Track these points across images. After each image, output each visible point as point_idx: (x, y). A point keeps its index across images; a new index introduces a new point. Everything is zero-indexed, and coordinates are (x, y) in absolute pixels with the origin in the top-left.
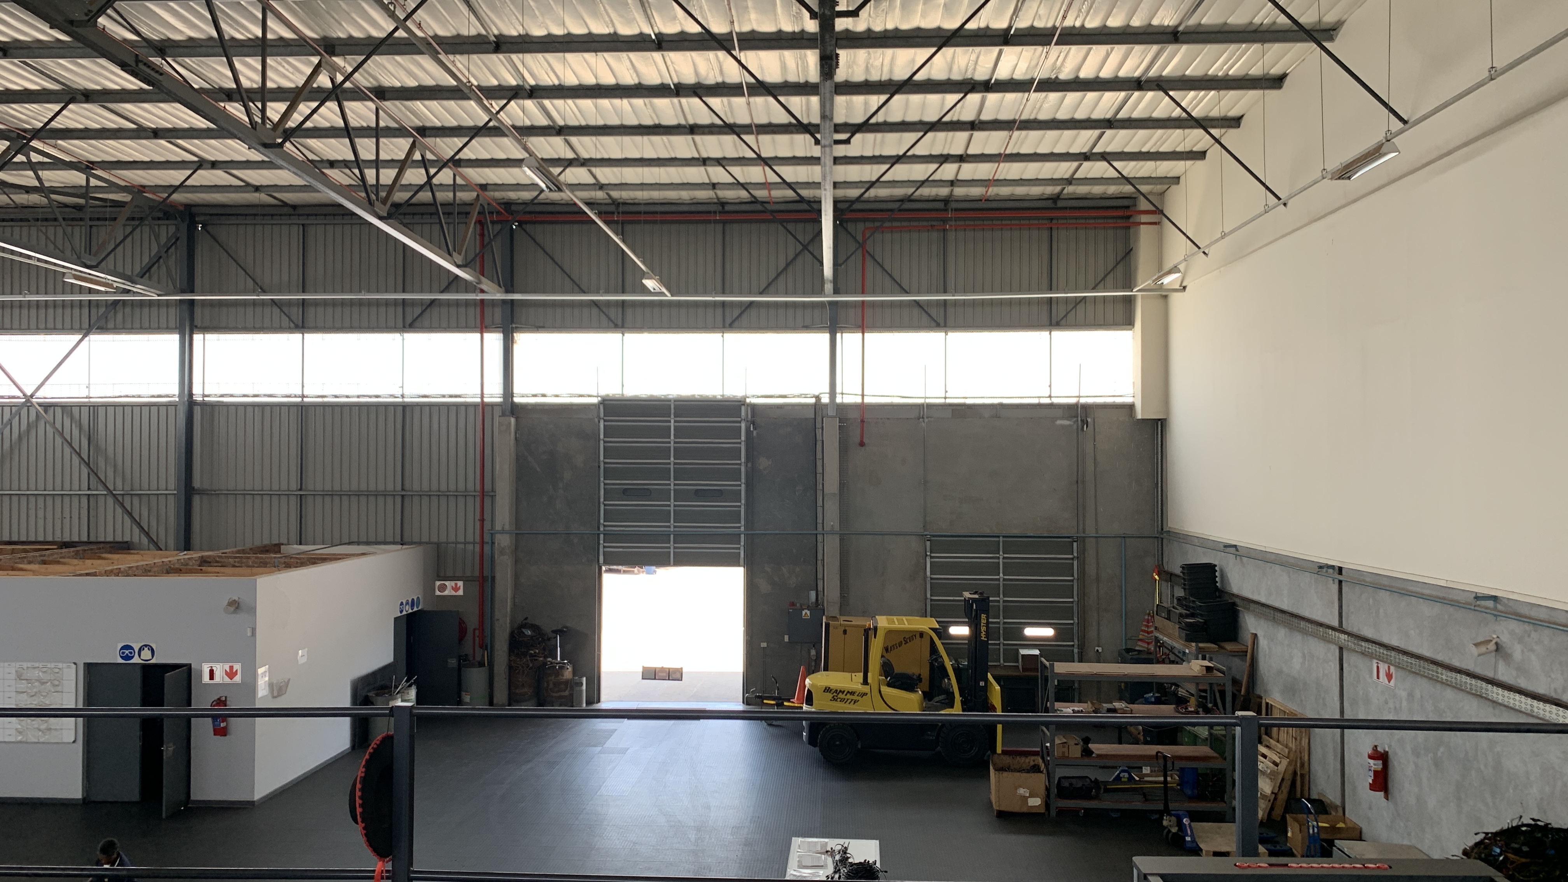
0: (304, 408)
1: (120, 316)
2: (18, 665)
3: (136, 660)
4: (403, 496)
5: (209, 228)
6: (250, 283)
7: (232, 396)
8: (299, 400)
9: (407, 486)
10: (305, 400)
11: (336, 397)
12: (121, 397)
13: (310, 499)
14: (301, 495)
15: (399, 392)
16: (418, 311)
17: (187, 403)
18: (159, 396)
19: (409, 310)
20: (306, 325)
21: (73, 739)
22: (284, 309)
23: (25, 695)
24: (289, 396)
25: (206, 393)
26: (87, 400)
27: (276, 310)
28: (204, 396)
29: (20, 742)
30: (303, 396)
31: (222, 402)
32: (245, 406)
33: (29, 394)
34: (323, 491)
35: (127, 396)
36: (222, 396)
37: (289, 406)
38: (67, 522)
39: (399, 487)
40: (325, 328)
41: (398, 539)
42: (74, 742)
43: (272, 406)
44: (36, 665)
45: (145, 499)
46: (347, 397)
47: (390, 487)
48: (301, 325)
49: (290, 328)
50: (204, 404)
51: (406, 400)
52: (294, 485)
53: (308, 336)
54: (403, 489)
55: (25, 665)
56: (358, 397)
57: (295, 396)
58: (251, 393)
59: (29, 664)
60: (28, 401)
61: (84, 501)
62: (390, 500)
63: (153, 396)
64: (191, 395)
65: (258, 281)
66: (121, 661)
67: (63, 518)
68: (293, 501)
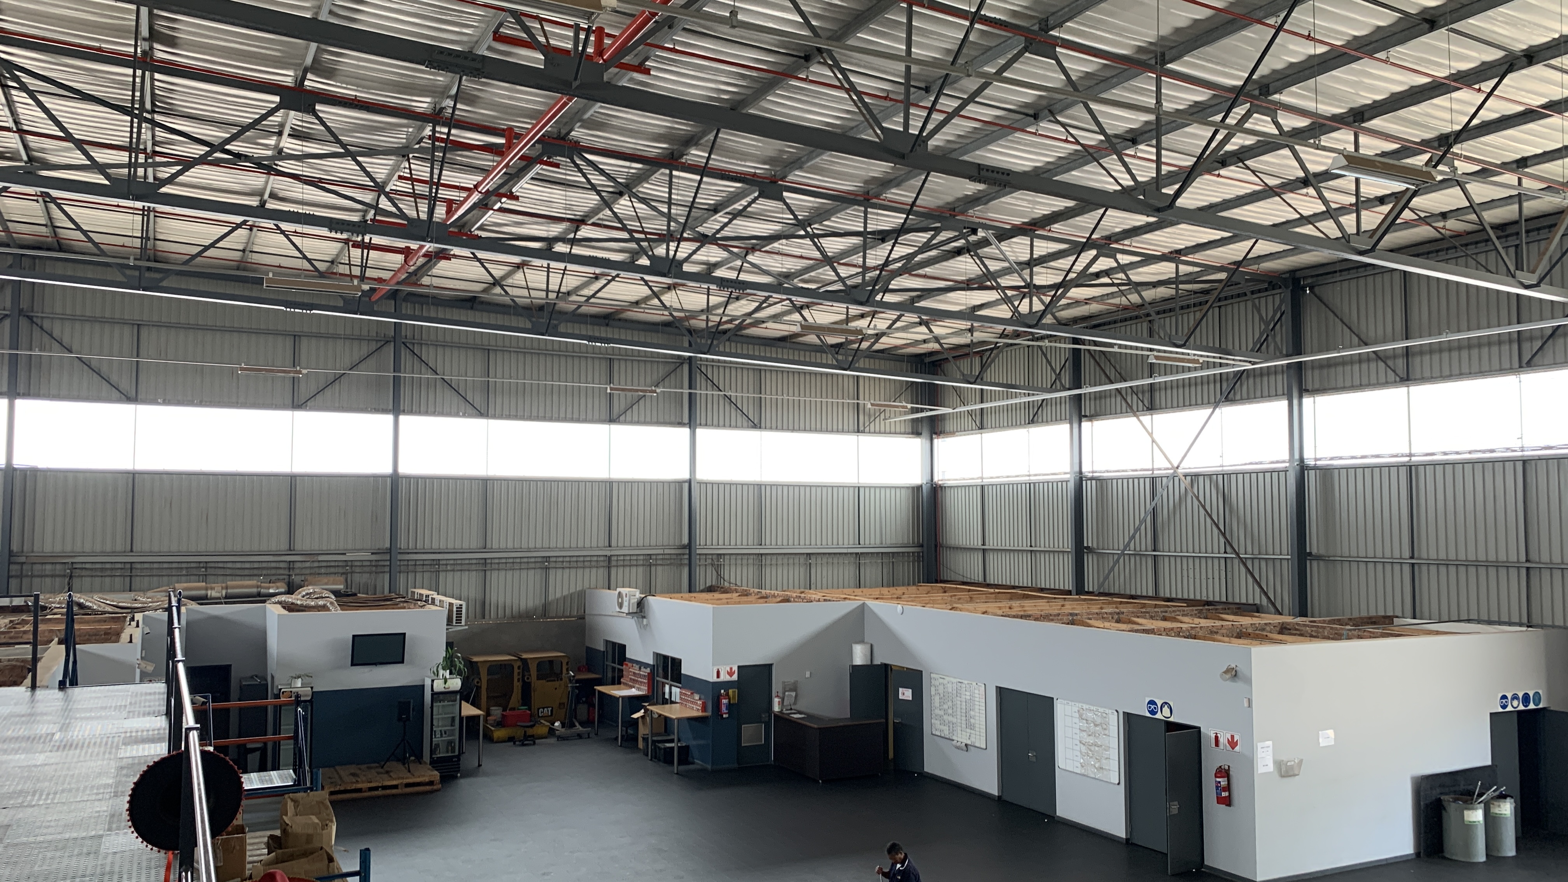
0: (1413, 468)
1: (1245, 388)
2: (1080, 705)
3: (1159, 716)
4: (1528, 569)
5: (1316, 289)
6: (1355, 340)
7: (1341, 458)
8: (1407, 459)
9: (1534, 556)
10: (1413, 459)
11: (1445, 454)
12: (1246, 464)
13: (1424, 569)
14: (1413, 564)
15: (1517, 444)
16: (1538, 344)
17: (1298, 467)
18: (1278, 462)
19: (1526, 346)
20: (1411, 376)
21: (1117, 782)
22: (1390, 363)
23: (1084, 734)
24: (1396, 456)
25: (1318, 456)
26: (1220, 469)
27: (1381, 365)
28: (1316, 460)
29: (1084, 775)
30: (1410, 455)
31: (1332, 465)
32: (1355, 468)
33: (1176, 465)
34: (1437, 560)
35: (1251, 464)
36: (1332, 459)
37: (1398, 466)
38: (1210, 581)
39: (1523, 558)
40: (1432, 378)
41: (1525, 620)
42: (1119, 784)
43: (1381, 467)
44: (1092, 708)
45: (1270, 563)
46: (1457, 453)
47: (1513, 558)
48: (1405, 376)
49: (1395, 382)
50: (1315, 468)
51: (1526, 453)
52: (1407, 553)
53: (1413, 389)
54: (1527, 561)
55: (1085, 706)
56: (1470, 452)
57: (1402, 456)
58: (1359, 454)
59: (1087, 707)
60: (1175, 472)
61: (1223, 561)
62: (1513, 572)
63: (1272, 463)
64: (1302, 460)
65: (1363, 337)
66: (1148, 715)
67: (1207, 578)
68: (1407, 569)
